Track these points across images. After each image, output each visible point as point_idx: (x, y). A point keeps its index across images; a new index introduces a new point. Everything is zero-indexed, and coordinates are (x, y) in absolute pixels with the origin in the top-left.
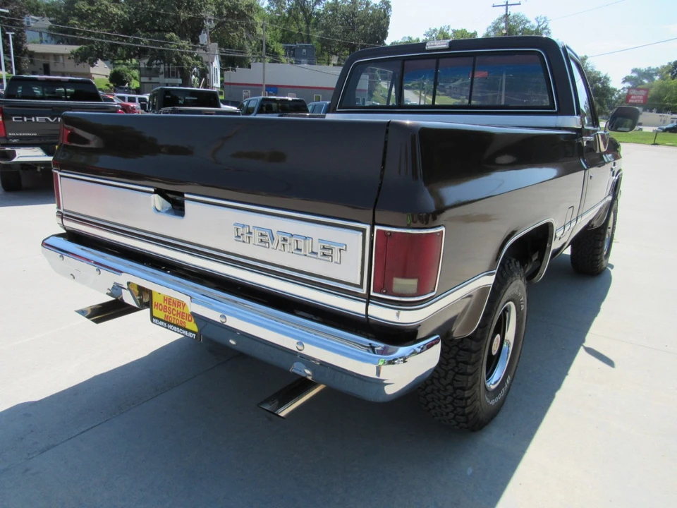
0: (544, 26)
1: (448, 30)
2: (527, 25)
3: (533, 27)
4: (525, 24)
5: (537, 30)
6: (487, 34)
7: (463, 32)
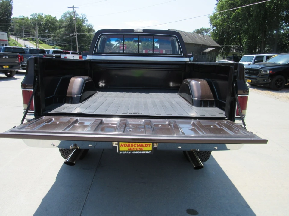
0: (85, 17)
1: (42, 15)
2: (78, 16)
3: (81, 17)
4: (77, 16)
5: (82, 19)
6: (62, 19)
7: (50, 17)
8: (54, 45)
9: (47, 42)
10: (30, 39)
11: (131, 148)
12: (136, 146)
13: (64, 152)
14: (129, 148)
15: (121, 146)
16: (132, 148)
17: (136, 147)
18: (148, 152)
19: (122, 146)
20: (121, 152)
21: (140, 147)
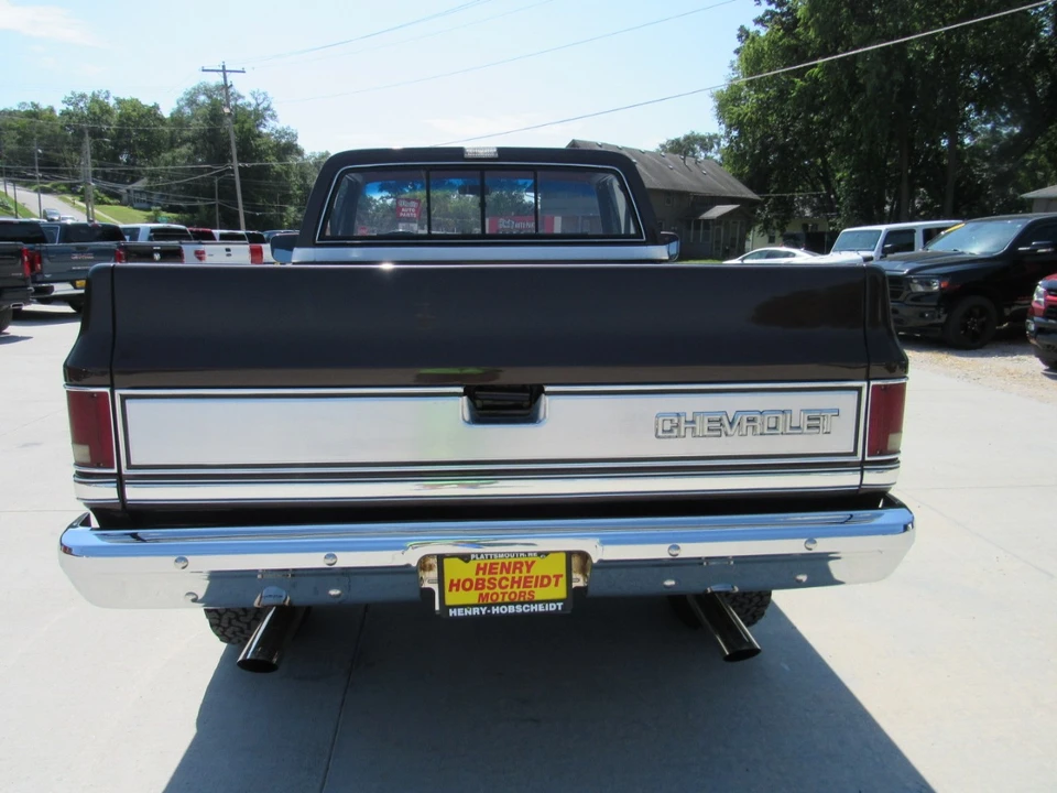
0: (265, 105)
1: (107, 98)
2: (240, 102)
3: (250, 105)
4: (236, 100)
5: (256, 110)
6: (179, 111)
7: (135, 104)
8: (153, 208)
9: (125, 198)
10: (63, 188)
11: (487, 595)
12: (507, 586)
13: (225, 617)
14: (481, 595)
15: (450, 590)
16: (491, 592)
17: (509, 590)
18: (552, 607)
19: (454, 588)
20: (451, 612)
21: (521, 589)
